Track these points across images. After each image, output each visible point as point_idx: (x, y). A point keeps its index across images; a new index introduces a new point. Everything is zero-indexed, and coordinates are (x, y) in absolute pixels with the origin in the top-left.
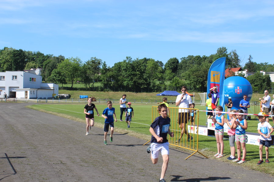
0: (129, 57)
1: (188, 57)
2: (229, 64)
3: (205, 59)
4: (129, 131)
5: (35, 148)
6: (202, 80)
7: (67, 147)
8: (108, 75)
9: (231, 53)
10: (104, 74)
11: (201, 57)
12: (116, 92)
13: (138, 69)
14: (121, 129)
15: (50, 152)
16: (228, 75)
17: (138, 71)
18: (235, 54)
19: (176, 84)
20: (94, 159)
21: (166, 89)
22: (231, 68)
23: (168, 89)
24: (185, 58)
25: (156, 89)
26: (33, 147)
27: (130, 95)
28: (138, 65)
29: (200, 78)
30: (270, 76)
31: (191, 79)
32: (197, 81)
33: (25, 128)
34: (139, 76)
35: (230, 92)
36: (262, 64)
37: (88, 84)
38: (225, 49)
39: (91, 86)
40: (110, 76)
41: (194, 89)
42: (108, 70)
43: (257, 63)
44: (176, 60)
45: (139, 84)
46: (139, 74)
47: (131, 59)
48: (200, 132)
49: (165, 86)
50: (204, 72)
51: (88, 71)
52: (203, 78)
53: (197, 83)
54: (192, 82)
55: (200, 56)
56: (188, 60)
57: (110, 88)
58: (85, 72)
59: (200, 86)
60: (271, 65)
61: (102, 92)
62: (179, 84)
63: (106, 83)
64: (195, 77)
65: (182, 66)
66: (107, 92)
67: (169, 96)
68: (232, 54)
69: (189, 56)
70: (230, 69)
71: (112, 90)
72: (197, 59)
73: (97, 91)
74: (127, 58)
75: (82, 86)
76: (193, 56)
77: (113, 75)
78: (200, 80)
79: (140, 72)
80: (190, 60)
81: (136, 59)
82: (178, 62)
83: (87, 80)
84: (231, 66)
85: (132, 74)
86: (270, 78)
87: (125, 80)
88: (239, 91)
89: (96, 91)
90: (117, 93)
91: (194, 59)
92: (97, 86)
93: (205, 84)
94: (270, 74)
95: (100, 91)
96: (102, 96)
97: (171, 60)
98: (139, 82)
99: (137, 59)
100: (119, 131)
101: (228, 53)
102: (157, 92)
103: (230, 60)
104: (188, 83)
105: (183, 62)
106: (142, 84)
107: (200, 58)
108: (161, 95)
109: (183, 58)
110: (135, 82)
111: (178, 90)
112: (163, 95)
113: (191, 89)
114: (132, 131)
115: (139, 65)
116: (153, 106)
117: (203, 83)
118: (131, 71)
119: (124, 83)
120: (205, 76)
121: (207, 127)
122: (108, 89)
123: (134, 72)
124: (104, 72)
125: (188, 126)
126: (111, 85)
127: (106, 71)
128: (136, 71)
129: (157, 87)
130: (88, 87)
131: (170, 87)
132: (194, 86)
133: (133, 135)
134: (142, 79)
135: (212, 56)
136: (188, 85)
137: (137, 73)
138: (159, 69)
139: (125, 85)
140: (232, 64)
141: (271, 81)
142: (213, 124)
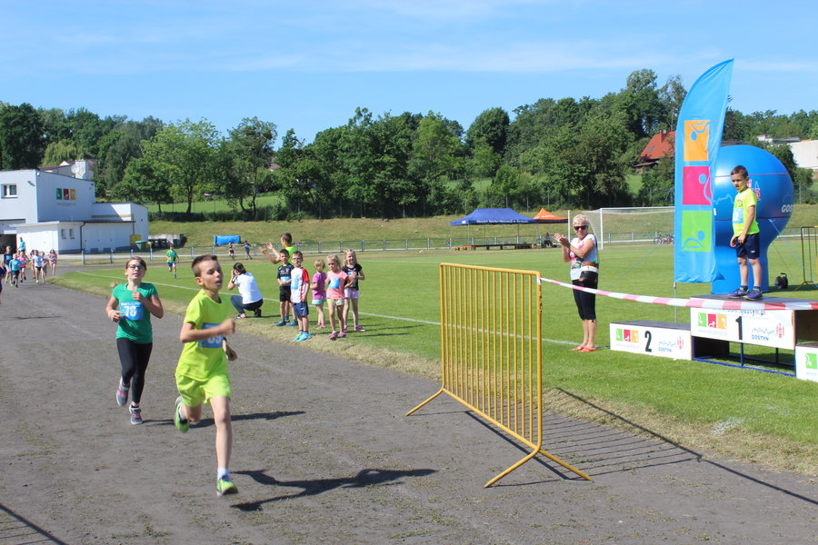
0: (365, 110)
1: (536, 105)
2: (662, 119)
3: (590, 107)
4: (399, 354)
5: (46, 453)
6: (585, 172)
7: (174, 441)
8: (299, 171)
9: (666, 87)
10: (288, 166)
11: (577, 101)
12: (326, 221)
13: (387, 148)
14: (367, 349)
15: (104, 468)
16: (666, 151)
17: (388, 152)
18: (679, 90)
19: (506, 190)
21: (479, 203)
22: (668, 132)
23: (485, 202)
24: (527, 106)
25: (447, 206)
26: (37, 449)
27: (368, 228)
28: (388, 133)
29: (578, 167)
30: (793, 151)
31: (552, 170)
32: (572, 175)
33: (24, 362)
34: (398, 168)
35: (720, 199)
36: (758, 116)
37: (238, 201)
38: (650, 77)
39: (247, 207)
40: (304, 173)
41: (562, 199)
42: (299, 152)
43: (744, 114)
44: (502, 116)
45: (393, 193)
46: (390, 164)
47: (370, 115)
48: (661, 346)
49: (475, 194)
50: (590, 145)
51: (237, 161)
52: (589, 164)
53: (569, 181)
54: (557, 180)
55: (572, 100)
56: (538, 112)
57: (306, 210)
58: (228, 163)
59: (582, 188)
60: (785, 117)
61: (282, 223)
62: (515, 188)
63: (293, 193)
64: (565, 162)
65: (519, 133)
66: (296, 221)
68: (670, 89)
69: (541, 101)
70: (666, 134)
71: (310, 215)
72: (565, 110)
73: (267, 219)
74: (360, 114)
75: (222, 206)
76: (551, 101)
77: (312, 169)
78: (581, 172)
79: (395, 156)
80: (545, 112)
81: (383, 117)
82: (506, 120)
83: (236, 189)
84: (669, 126)
85: (370, 163)
86: (791, 155)
87: (353, 184)
89: (262, 220)
90: (329, 224)
91: (555, 109)
92: (264, 205)
93: (595, 184)
94: (791, 144)
95: (275, 219)
97: (487, 115)
98: (392, 186)
99: (387, 115)
100: (360, 357)
102: (449, 214)
103: (663, 106)
104: (544, 184)
105: (522, 120)
106: (403, 192)
107: (575, 104)
108: (464, 222)
109: (521, 107)
110: (381, 187)
111: (514, 205)
112: (473, 223)
113: (553, 201)
114: (408, 355)
115: (393, 133)
116: (442, 264)
117: (588, 181)
118: (369, 153)
119: (349, 191)
120: (594, 158)
121: (687, 327)
122: (299, 213)
123: (378, 157)
124: (289, 160)
125: (611, 325)
126: (311, 200)
127: (292, 156)
128: (382, 154)
129: (449, 199)
130: (239, 209)
131: (489, 196)
132: (562, 192)
133: (418, 371)
134: (401, 177)
135: (609, 99)
136: (546, 189)
137: (386, 158)
138: (452, 143)
139: (350, 197)
140: (670, 120)
141: (795, 164)
142: (712, 318)
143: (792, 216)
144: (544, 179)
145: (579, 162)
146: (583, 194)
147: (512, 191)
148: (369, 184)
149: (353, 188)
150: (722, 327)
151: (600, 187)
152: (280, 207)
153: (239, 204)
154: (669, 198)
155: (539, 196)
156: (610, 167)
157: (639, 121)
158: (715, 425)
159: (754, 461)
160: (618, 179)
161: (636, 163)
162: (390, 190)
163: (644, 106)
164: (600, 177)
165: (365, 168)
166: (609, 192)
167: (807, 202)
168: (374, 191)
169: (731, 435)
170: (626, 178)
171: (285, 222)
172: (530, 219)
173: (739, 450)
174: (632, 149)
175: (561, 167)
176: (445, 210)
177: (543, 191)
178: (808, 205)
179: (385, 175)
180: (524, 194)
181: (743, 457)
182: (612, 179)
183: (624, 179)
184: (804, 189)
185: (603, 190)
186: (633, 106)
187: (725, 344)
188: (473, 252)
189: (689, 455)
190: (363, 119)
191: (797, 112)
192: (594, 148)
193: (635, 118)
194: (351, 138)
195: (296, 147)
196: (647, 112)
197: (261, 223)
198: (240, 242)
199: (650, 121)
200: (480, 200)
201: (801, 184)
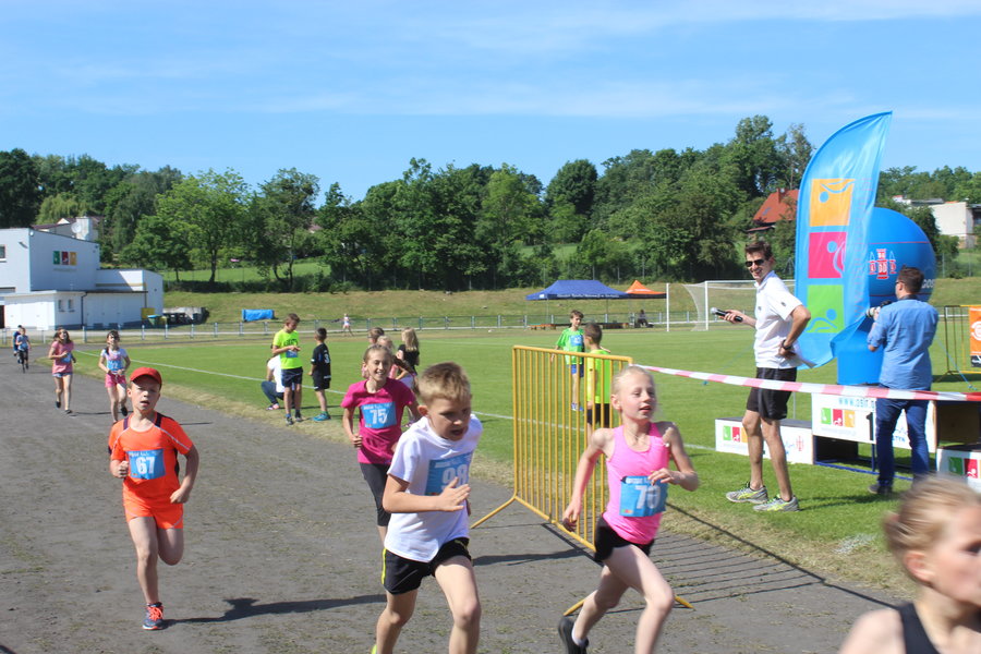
0: (423, 160)
1: (629, 157)
2: (780, 176)
3: (693, 160)
5: (38, 570)
6: (687, 238)
8: (345, 232)
9: (784, 138)
10: (331, 226)
11: (678, 152)
12: (377, 293)
13: (451, 207)
15: (106, 588)
16: (784, 214)
17: (452, 212)
18: (801, 140)
19: (592, 257)
20: (328, 633)
21: (559, 274)
22: (786, 190)
23: (568, 273)
24: (618, 158)
25: (522, 277)
26: (26, 565)
27: (426, 303)
28: (452, 188)
29: (679, 231)
30: (935, 214)
31: (648, 235)
32: (671, 240)
33: (11, 459)
34: (460, 232)
36: (894, 173)
37: (271, 268)
38: (764, 124)
39: (281, 276)
40: (351, 235)
41: (660, 270)
42: (345, 211)
44: (588, 169)
45: (458, 259)
46: (453, 225)
47: (429, 166)
49: (555, 262)
50: (694, 206)
51: (271, 221)
52: (692, 228)
53: (669, 248)
54: (653, 247)
55: (673, 151)
56: (631, 166)
57: (352, 280)
58: (260, 223)
59: (683, 257)
60: (927, 174)
61: (323, 295)
62: (603, 255)
63: (337, 259)
64: (664, 225)
65: (608, 190)
66: (342, 293)
67: (571, 298)
68: (789, 140)
69: (635, 153)
70: (784, 194)
71: (359, 285)
72: (665, 164)
73: (306, 290)
74: (416, 166)
75: (251, 274)
76: (647, 152)
77: (361, 231)
78: (682, 237)
79: (461, 217)
80: (638, 166)
81: (446, 170)
82: (594, 174)
83: (268, 253)
84: (788, 184)
85: (430, 224)
86: (933, 220)
87: (409, 249)
88: (883, 268)
89: (300, 291)
90: (381, 297)
91: (652, 163)
92: (303, 274)
93: (699, 252)
94: (933, 206)
95: (315, 291)
96: (326, 308)
97: (569, 167)
98: (456, 252)
99: (450, 167)
101: (775, 137)
102: (524, 286)
103: (781, 160)
104: (637, 251)
105: (611, 175)
106: (469, 258)
107: (676, 157)
108: (542, 296)
109: (611, 160)
110: (442, 253)
111: (602, 276)
112: (552, 297)
113: (648, 272)
115: (457, 190)
116: (516, 346)
117: (691, 248)
118: (430, 212)
119: (405, 257)
120: (699, 221)
121: (808, 424)
122: (345, 283)
123: (440, 218)
124: (333, 220)
125: (717, 421)
126: (359, 268)
127: (337, 215)
128: (446, 214)
129: (524, 268)
130: (272, 276)
131: (572, 266)
132: (660, 261)
133: (485, 475)
134: (467, 242)
135: (716, 151)
136: (640, 258)
137: (450, 219)
138: (529, 202)
139: (406, 264)
140: (789, 177)
141: (938, 231)
142: (838, 414)
143: (934, 293)
144: (639, 245)
145: (680, 225)
146: (684, 265)
147: (599, 260)
148: (429, 250)
149: (409, 254)
150: (849, 424)
151: (705, 256)
152: (321, 276)
153: (272, 271)
154: (787, 270)
155: (632, 265)
156: (718, 232)
157: (753, 177)
158: (841, 542)
159: (887, 587)
160: (726, 246)
161: (748, 227)
162: (453, 257)
163: (759, 159)
164: (705, 243)
165: (424, 231)
166: (716, 261)
167: (952, 276)
168: (434, 259)
169: (859, 555)
170: (736, 245)
171: (328, 294)
172: (621, 293)
173: (868, 573)
174: (744, 210)
175: (659, 231)
176: (520, 281)
177: (636, 260)
178: (953, 280)
179: (448, 238)
180: (614, 262)
181: (874, 581)
182: (720, 246)
183: (733, 246)
184: (948, 261)
185: (709, 259)
186: (747, 159)
187: (854, 445)
188: (553, 332)
189: (810, 579)
190: (420, 172)
191: (941, 168)
192: (699, 208)
193: (749, 174)
194: (409, 194)
195: (341, 204)
196: (762, 167)
197: (299, 294)
198: (273, 318)
199: (765, 178)
200: (561, 270)
201: (945, 254)
